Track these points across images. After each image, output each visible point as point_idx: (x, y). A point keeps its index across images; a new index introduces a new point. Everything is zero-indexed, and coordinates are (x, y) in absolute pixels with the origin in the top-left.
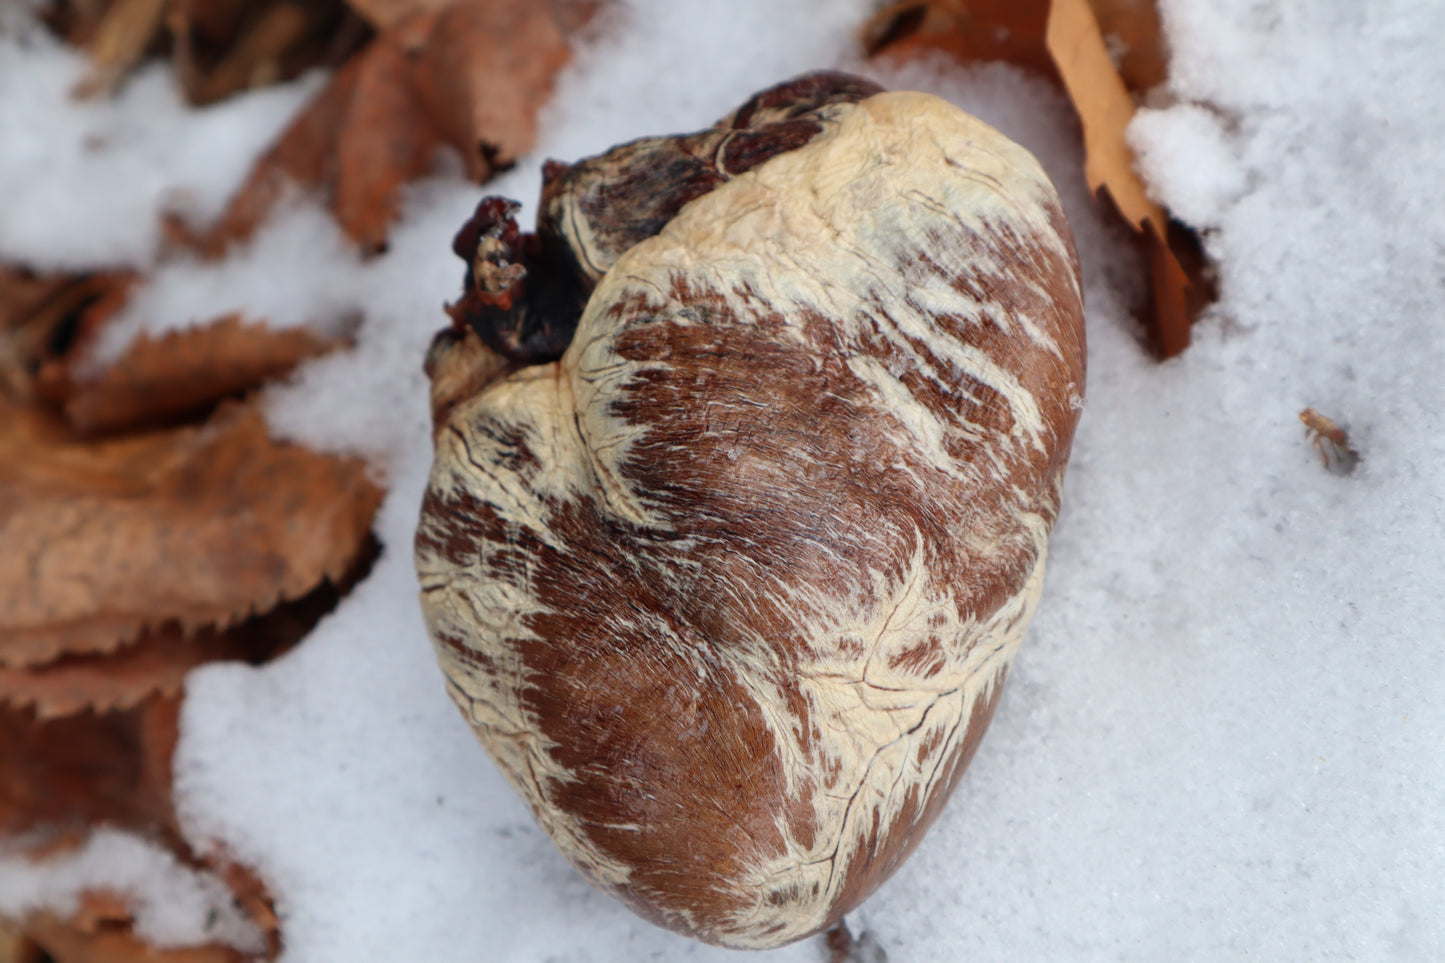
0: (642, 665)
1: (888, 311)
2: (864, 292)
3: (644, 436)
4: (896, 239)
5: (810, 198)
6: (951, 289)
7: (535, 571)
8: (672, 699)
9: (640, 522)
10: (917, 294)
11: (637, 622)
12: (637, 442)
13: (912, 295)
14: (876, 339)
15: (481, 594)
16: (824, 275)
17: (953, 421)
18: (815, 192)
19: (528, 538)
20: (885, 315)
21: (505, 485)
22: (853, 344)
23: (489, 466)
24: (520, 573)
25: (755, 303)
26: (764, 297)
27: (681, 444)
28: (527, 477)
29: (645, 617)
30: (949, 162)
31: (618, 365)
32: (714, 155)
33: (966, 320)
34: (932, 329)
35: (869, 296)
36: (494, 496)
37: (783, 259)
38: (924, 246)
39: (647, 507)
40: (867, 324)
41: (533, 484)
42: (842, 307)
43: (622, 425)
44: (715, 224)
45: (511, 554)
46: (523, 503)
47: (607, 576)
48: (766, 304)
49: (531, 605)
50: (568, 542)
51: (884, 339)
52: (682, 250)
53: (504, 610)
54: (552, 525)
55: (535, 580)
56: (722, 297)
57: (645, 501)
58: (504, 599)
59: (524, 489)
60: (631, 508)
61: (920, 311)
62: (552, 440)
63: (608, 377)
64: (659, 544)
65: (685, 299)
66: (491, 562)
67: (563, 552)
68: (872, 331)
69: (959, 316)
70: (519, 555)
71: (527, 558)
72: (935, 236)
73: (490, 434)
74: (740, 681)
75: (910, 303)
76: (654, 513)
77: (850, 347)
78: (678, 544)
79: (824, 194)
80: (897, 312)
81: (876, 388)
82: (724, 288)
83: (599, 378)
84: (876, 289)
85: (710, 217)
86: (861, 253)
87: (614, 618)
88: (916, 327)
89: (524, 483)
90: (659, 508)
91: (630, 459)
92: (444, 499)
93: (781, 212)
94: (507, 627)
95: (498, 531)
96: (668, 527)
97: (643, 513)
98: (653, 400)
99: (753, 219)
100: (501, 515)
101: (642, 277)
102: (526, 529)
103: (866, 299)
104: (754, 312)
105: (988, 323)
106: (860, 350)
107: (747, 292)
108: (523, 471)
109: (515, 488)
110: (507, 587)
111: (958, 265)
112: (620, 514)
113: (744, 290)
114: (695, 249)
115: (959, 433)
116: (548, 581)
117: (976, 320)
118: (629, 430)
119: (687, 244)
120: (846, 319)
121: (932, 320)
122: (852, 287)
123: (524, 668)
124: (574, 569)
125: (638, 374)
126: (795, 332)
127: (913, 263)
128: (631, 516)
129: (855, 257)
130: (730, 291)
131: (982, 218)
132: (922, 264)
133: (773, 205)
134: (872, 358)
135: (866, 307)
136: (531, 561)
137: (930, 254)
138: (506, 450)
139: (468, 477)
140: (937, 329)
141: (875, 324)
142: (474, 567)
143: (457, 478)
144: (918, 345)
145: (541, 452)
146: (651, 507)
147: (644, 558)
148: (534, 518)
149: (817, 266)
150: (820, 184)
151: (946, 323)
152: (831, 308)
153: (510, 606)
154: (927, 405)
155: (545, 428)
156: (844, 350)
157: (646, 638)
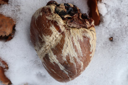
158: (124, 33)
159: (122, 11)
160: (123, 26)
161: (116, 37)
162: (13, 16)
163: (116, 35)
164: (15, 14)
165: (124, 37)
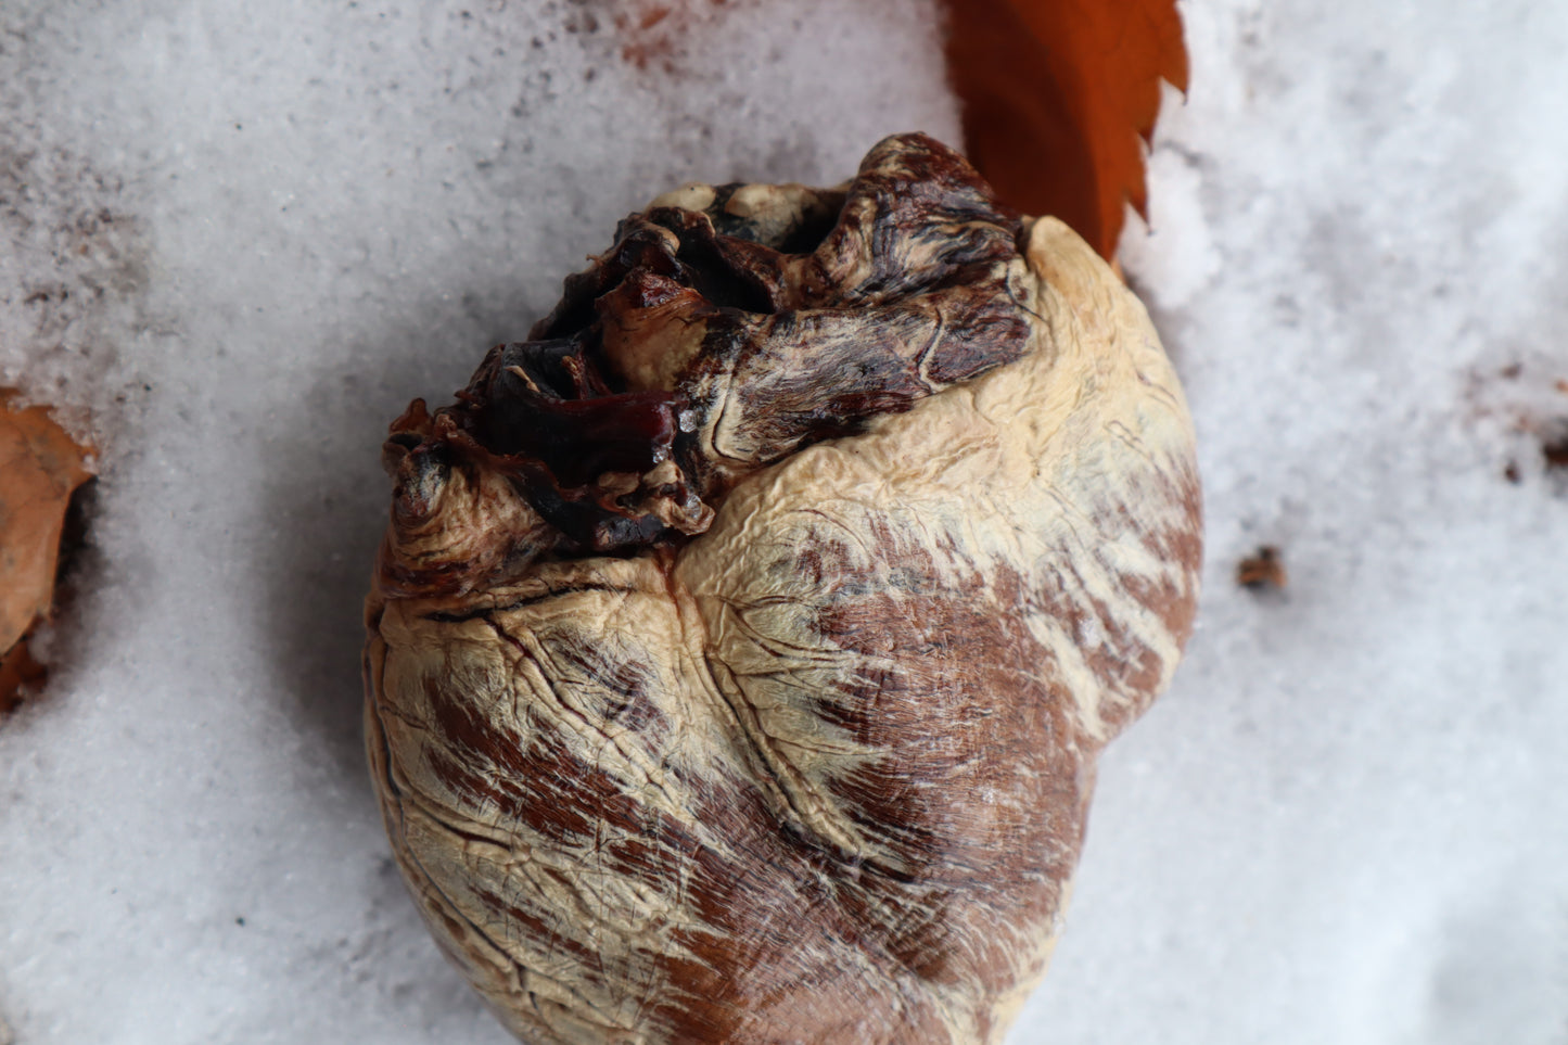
0: (832, 1000)
1: (1077, 567)
2: (1053, 539)
3: (881, 762)
4: (1097, 485)
5: (1029, 434)
6: (1141, 546)
7: (690, 879)
8: (863, 1035)
9: (854, 849)
10: (1109, 549)
11: (830, 952)
12: (868, 766)
13: (1103, 550)
14: (1060, 598)
15: (597, 887)
16: (1018, 520)
17: (1111, 685)
18: (1034, 427)
19: (674, 833)
20: (1073, 571)
21: (626, 748)
22: (1034, 599)
23: (596, 720)
24: (671, 879)
25: (960, 563)
26: (966, 553)
27: (932, 781)
28: (653, 741)
29: (838, 947)
30: (1141, 378)
31: (827, 651)
32: (919, 357)
33: (1149, 581)
34: (1115, 589)
35: (1057, 546)
36: (612, 764)
37: (986, 504)
38: (1124, 496)
39: (868, 838)
40: (1053, 578)
41: (663, 752)
42: (1028, 560)
43: (844, 738)
44: (929, 464)
45: (654, 851)
46: (658, 779)
47: (792, 896)
48: (970, 563)
49: (683, 919)
50: (734, 845)
51: (1068, 599)
52: (877, 483)
53: (639, 915)
54: (702, 817)
55: (691, 890)
56: (925, 553)
57: (866, 830)
58: (639, 901)
59: (651, 756)
60: (842, 830)
61: (1107, 568)
62: (676, 688)
63: (812, 663)
64: (878, 879)
65: (893, 560)
66: (615, 851)
67: (731, 859)
68: (1056, 589)
69: (1143, 576)
70: (664, 854)
71: (681, 861)
72: (1134, 482)
73: (591, 672)
74: (937, 1014)
75: (1099, 557)
76: (880, 848)
77: (1029, 601)
78: (909, 888)
79: (1044, 432)
80: (1085, 568)
81: (1052, 654)
82: (929, 543)
83: (794, 658)
84: (1068, 540)
85: (922, 450)
86: (1057, 495)
87: (803, 949)
88: (1100, 587)
89: (652, 750)
90: (888, 845)
91: (850, 779)
92: (524, 748)
93: (1001, 455)
94: (641, 935)
95: (623, 815)
96: (898, 866)
97: (862, 842)
98: (891, 716)
99: (973, 462)
100: (625, 791)
101: (833, 515)
102: (668, 818)
103: (1053, 549)
104: (958, 574)
105: (1169, 587)
106: (1040, 607)
107: (950, 546)
108: (647, 732)
109: (639, 755)
110: (643, 889)
111: (1152, 518)
112: (820, 831)
113: (947, 542)
114: (895, 483)
115: (1115, 697)
116: (715, 898)
117: (1156, 580)
118: (854, 747)
119: (886, 476)
120: (1032, 572)
121: (1117, 579)
122: (1041, 534)
123: (666, 986)
124: (751, 888)
125: (862, 671)
126: (988, 594)
127: (1111, 515)
128: (841, 840)
129: (1051, 498)
130: (934, 545)
131: (1168, 454)
132: (1119, 517)
133: (996, 446)
134: (1052, 619)
135: (1052, 558)
136: (686, 866)
137: (1129, 505)
138: (620, 699)
139: (564, 727)
140: (1121, 589)
141: (1060, 579)
142: (585, 850)
143: (542, 723)
144: (1100, 606)
145: (666, 704)
146: (878, 842)
147: (844, 884)
148: (676, 804)
149: (1014, 509)
150: (1043, 419)
151: (1128, 583)
152: (1018, 558)
153: (646, 910)
154: (1093, 669)
155: (664, 667)
156: (1023, 606)
157: (839, 971)
158: (1414, 498)
159: (1385, 242)
160: (1398, 410)
161: (1322, 546)
162: (55, 368)
163: (1317, 521)
164: (72, 337)
165: (1418, 545)
